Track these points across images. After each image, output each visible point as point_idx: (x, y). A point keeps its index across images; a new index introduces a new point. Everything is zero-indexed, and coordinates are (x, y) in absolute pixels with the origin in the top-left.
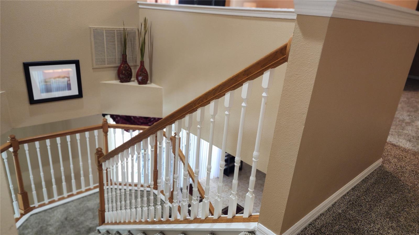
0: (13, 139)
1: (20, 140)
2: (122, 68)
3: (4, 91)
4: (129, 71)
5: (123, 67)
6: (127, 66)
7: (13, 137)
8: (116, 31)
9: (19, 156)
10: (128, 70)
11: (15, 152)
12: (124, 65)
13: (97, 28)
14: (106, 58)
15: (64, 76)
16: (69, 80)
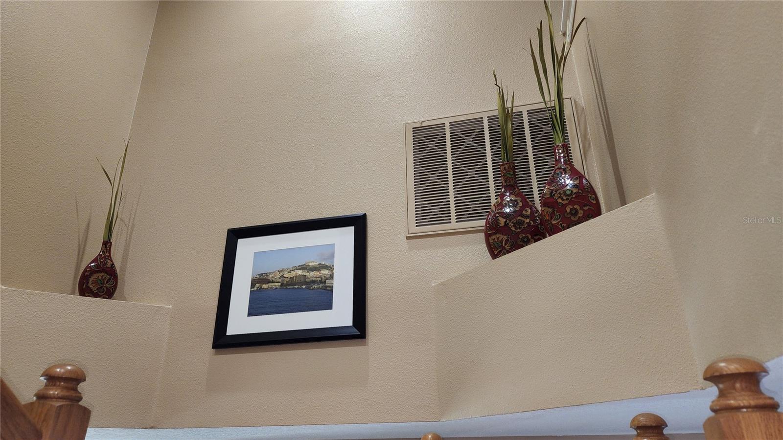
3: (170, 307)
15: (320, 264)
16: (331, 277)
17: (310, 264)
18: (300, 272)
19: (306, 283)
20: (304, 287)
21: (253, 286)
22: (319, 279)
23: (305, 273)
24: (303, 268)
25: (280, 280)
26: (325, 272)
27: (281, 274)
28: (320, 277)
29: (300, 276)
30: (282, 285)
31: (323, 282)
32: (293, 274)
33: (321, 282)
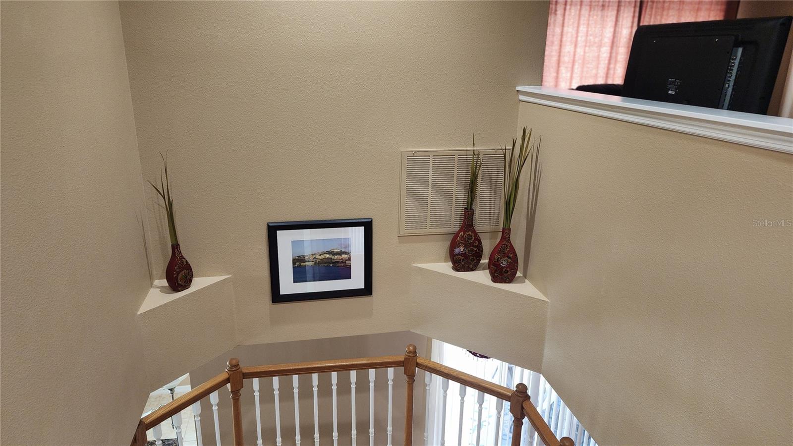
0: (235, 367)
1: (244, 371)
2: (458, 239)
3: (230, 276)
4: (475, 247)
5: (462, 237)
6: (471, 236)
7: (234, 362)
8: (457, 157)
9: (242, 399)
10: (472, 244)
11: (236, 393)
12: (464, 234)
13: (416, 152)
14: (429, 214)
15: (341, 251)
16: (349, 259)
17: (335, 251)
18: (327, 256)
19: (332, 263)
20: (331, 265)
21: (294, 264)
22: (341, 260)
23: (331, 256)
24: (328, 253)
25: (314, 260)
26: (344, 256)
27: (314, 256)
28: (342, 259)
29: (327, 258)
30: (315, 263)
31: (344, 261)
32: (323, 257)
33: (343, 262)
